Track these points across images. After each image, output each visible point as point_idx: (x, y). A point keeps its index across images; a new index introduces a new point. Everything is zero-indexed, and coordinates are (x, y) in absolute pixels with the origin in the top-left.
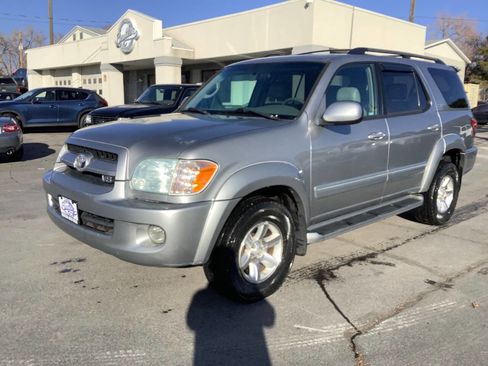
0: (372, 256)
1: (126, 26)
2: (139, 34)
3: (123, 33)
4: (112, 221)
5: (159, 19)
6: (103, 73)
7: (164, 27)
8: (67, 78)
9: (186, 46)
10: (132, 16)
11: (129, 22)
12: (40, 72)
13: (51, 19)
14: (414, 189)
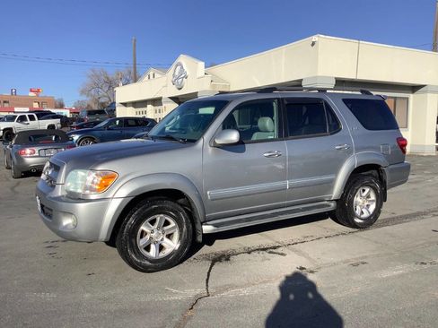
0: (275, 248)
1: (179, 67)
2: (188, 73)
3: (177, 73)
4: (51, 210)
5: (202, 61)
6: (164, 105)
7: (206, 67)
8: (144, 109)
9: (224, 81)
10: (184, 60)
11: (180, 64)
12: (125, 104)
13: (135, 64)
14: (326, 196)
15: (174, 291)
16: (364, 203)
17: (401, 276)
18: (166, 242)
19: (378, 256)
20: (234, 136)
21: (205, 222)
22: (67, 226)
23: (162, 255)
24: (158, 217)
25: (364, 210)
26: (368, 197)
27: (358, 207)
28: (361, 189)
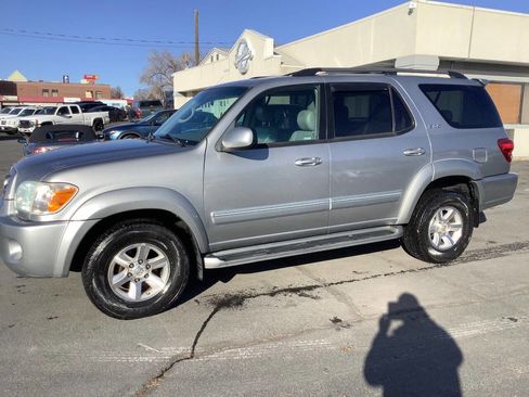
1: (243, 46)
2: (253, 53)
3: (240, 54)
5: (271, 37)
7: (275, 46)
10: (248, 36)
11: (245, 43)
12: (184, 94)
13: (197, 43)
14: (389, 220)
15: (148, 348)
16: (445, 228)
17: (476, 337)
18: (152, 280)
19: (450, 306)
20: (246, 138)
21: (209, 253)
22: (15, 255)
23: (145, 296)
24: (139, 246)
25: (445, 239)
26: (452, 220)
27: (436, 235)
28: (441, 211)
